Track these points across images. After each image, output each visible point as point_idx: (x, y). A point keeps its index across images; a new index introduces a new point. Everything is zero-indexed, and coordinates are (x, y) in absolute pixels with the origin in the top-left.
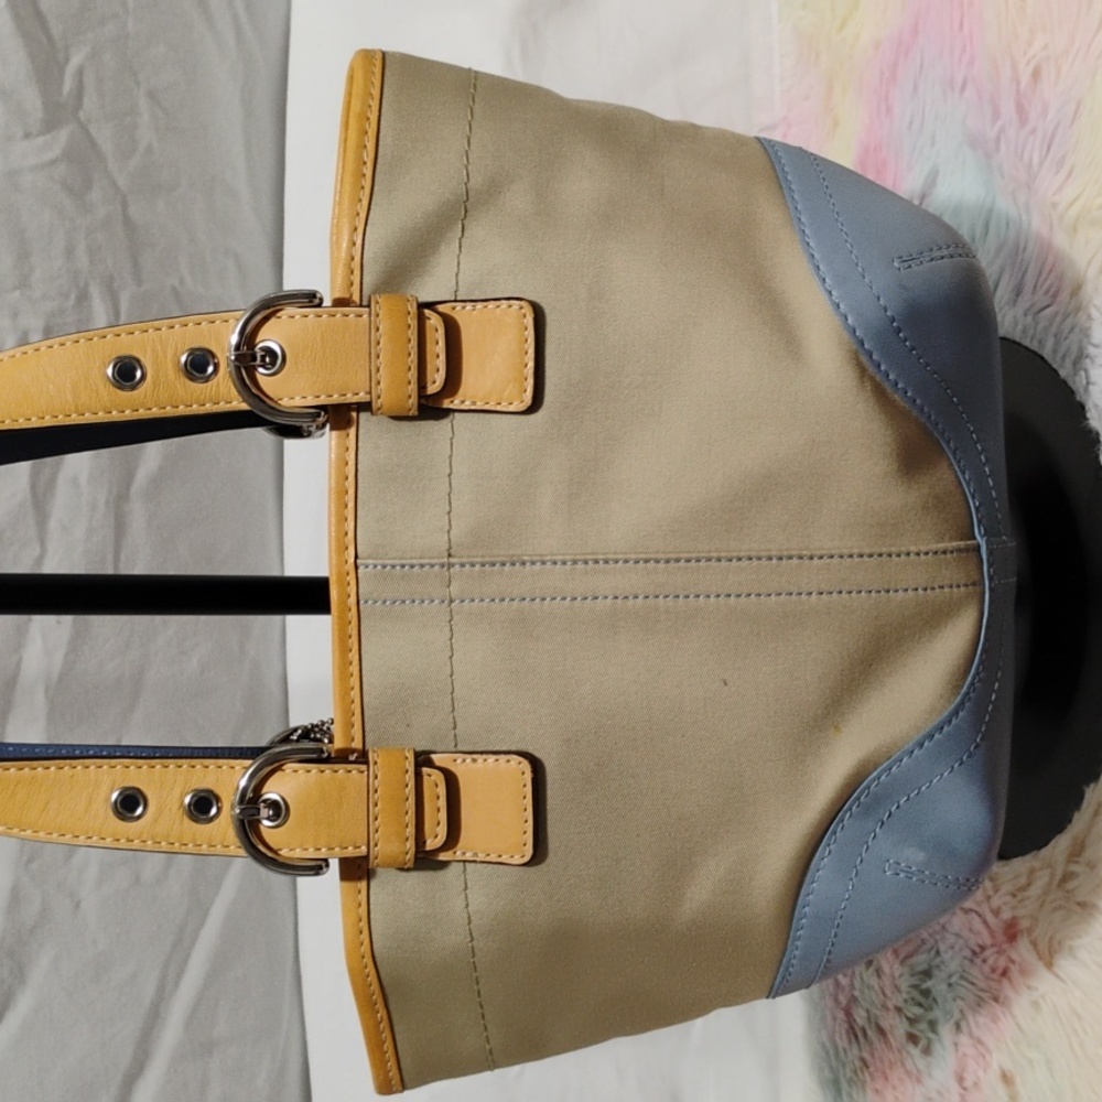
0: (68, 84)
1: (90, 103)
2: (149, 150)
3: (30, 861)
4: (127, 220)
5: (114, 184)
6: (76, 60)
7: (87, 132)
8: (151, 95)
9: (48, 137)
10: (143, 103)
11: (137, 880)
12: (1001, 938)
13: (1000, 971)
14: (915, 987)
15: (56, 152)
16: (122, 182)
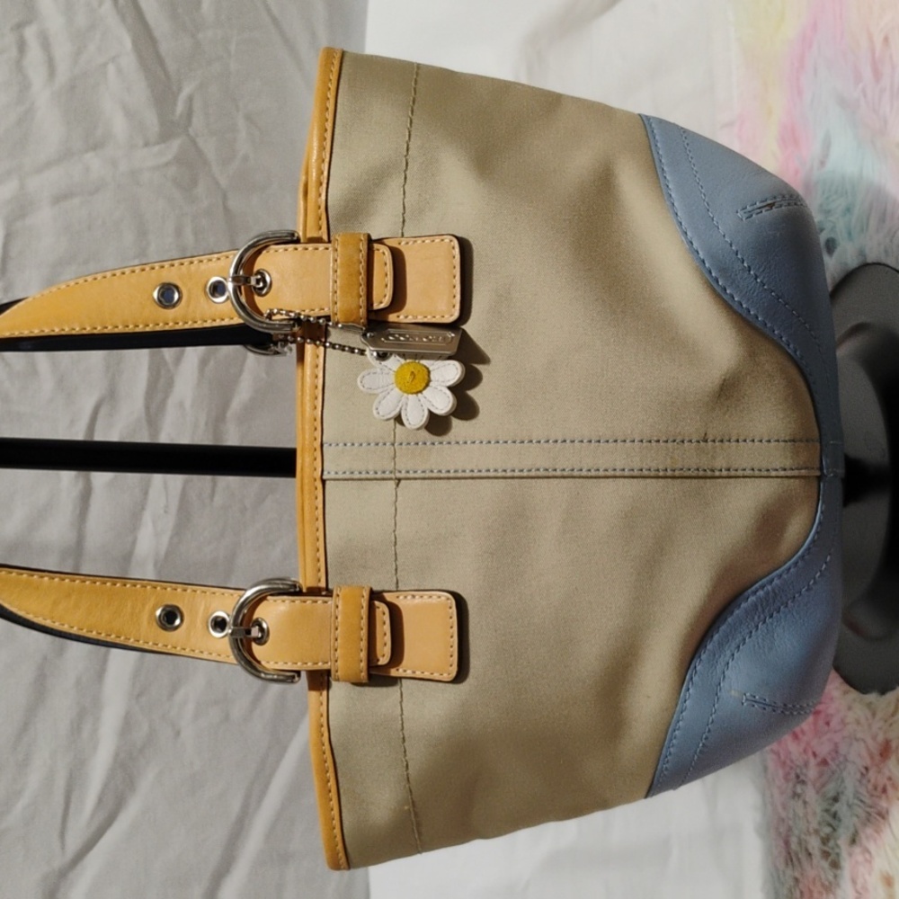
0: (180, 107)
1: (198, 121)
2: (245, 159)
3: (139, 695)
4: (226, 209)
5: (217, 183)
6: (186, 91)
7: (194, 143)
8: (248, 118)
9: (163, 146)
10: (241, 123)
11: (227, 718)
12: (877, 758)
13: (879, 789)
14: (827, 811)
15: (169, 156)
16: (223, 182)
